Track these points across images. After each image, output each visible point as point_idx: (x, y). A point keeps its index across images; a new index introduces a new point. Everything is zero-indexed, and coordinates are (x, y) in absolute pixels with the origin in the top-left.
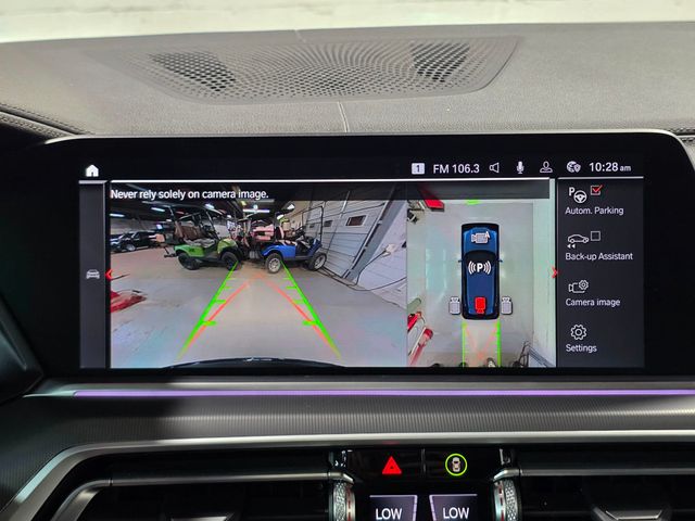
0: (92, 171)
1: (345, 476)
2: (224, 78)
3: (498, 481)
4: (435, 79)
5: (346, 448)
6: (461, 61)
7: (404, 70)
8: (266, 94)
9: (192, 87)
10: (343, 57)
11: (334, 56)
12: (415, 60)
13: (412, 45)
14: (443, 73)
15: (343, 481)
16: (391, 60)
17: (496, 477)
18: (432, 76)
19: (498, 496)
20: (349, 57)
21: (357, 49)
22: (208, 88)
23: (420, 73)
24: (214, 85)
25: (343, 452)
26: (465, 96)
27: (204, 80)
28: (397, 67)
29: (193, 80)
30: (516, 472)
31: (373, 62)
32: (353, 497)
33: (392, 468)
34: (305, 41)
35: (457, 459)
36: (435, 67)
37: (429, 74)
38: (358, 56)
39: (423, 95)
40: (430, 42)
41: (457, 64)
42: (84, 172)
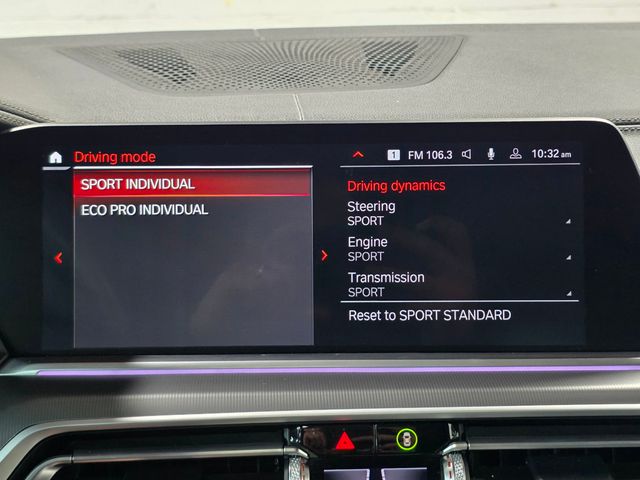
0: (55, 158)
1: (300, 451)
2: (185, 72)
3: (447, 454)
4: (385, 73)
5: (301, 424)
6: (410, 57)
7: (356, 65)
8: (225, 87)
9: (155, 80)
10: (299, 52)
11: (290, 52)
12: (367, 56)
13: (364, 43)
14: (393, 68)
15: (298, 457)
16: (343, 57)
17: (445, 451)
18: (383, 70)
19: (447, 469)
20: (304, 51)
21: (312, 46)
22: (170, 81)
23: (371, 67)
24: (175, 78)
25: (299, 428)
26: (412, 88)
27: (166, 73)
28: (350, 62)
29: (155, 74)
30: (464, 446)
31: (327, 57)
32: (307, 471)
33: (345, 443)
34: (263, 39)
35: (408, 434)
36: (385, 62)
37: (379, 68)
38: (307, 54)
39: (374, 88)
40: (380, 40)
41: (406, 60)
42: (47, 159)
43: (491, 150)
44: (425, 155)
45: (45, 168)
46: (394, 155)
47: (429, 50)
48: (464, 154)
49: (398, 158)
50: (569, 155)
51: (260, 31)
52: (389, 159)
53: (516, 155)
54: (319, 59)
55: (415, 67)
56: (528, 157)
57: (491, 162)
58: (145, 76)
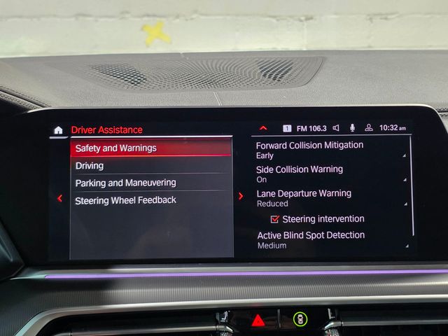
0: (58, 130)
1: (228, 328)
2: (139, 78)
3: (327, 330)
4: (274, 79)
5: (227, 309)
6: (289, 69)
7: (254, 74)
8: (167, 87)
9: (119, 83)
10: (214, 67)
11: (208, 66)
12: (260, 68)
13: (257, 61)
14: (279, 76)
15: (226, 332)
17: (326, 327)
18: (272, 78)
20: (218, 66)
22: (129, 84)
23: (265, 76)
24: (133, 82)
26: (293, 89)
27: (126, 79)
28: (250, 72)
29: (119, 79)
30: (339, 324)
31: (234, 69)
33: (258, 322)
34: (188, 59)
35: (301, 316)
36: (273, 73)
37: (270, 76)
39: (267, 89)
40: (268, 59)
41: (287, 72)
42: (53, 131)
43: (352, 125)
44: (308, 129)
45: (51, 138)
46: (287, 128)
47: (301, 66)
48: (334, 128)
49: (290, 130)
50: (404, 128)
51: (184, 54)
52: (284, 131)
53: (369, 128)
54: (228, 70)
55: (294, 76)
56: (377, 130)
57: (353, 133)
58: (112, 80)
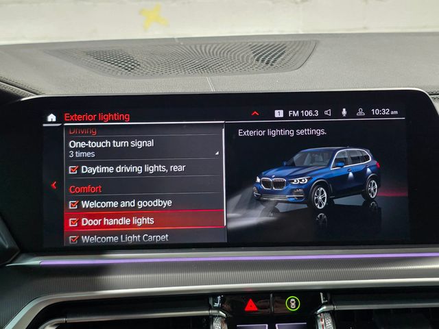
0: (52, 118)
1: (221, 312)
2: (133, 64)
3: (320, 314)
4: (267, 63)
5: (220, 294)
6: (282, 54)
7: (247, 59)
8: (160, 73)
9: (113, 69)
10: (207, 52)
11: (202, 51)
12: (253, 53)
13: (250, 45)
14: (272, 60)
15: (219, 316)
16: (238, 54)
17: (318, 311)
18: (265, 62)
19: (320, 323)
20: (211, 51)
21: (216, 47)
22: (123, 70)
23: (257, 60)
24: (126, 68)
25: (219, 297)
26: (286, 73)
27: (120, 65)
28: (243, 57)
29: (113, 65)
30: (331, 307)
31: (227, 54)
32: (226, 327)
33: (251, 306)
34: (182, 44)
35: (294, 300)
36: (266, 57)
37: (263, 61)
38: (213, 52)
39: (260, 73)
40: (260, 44)
41: (280, 56)
42: (46, 118)
43: (344, 110)
44: (300, 114)
45: (44, 125)
46: (279, 113)
47: (294, 49)
48: (326, 113)
49: (282, 116)
50: (396, 112)
51: (179, 39)
52: (276, 116)
53: (361, 113)
54: (222, 55)
55: (287, 60)
56: (369, 114)
57: (344, 118)
58: (106, 66)
